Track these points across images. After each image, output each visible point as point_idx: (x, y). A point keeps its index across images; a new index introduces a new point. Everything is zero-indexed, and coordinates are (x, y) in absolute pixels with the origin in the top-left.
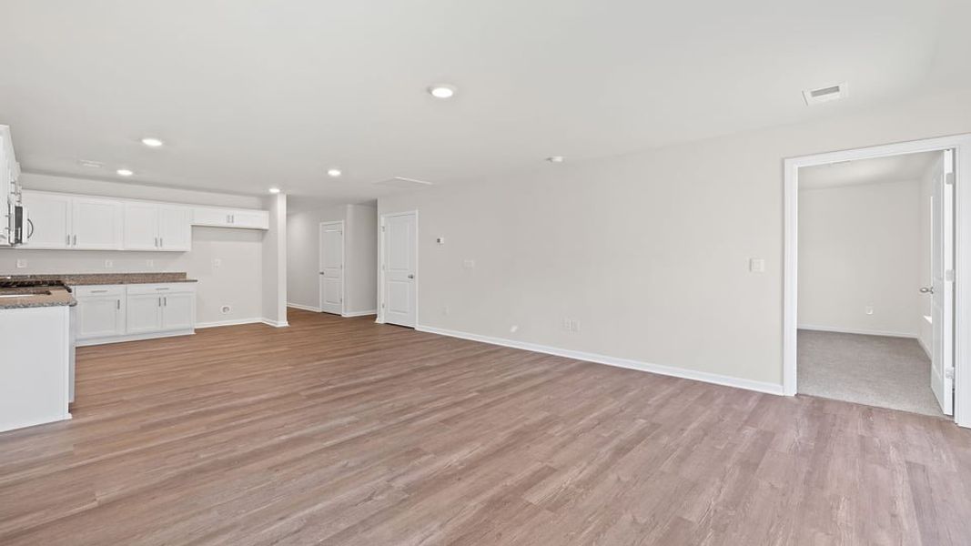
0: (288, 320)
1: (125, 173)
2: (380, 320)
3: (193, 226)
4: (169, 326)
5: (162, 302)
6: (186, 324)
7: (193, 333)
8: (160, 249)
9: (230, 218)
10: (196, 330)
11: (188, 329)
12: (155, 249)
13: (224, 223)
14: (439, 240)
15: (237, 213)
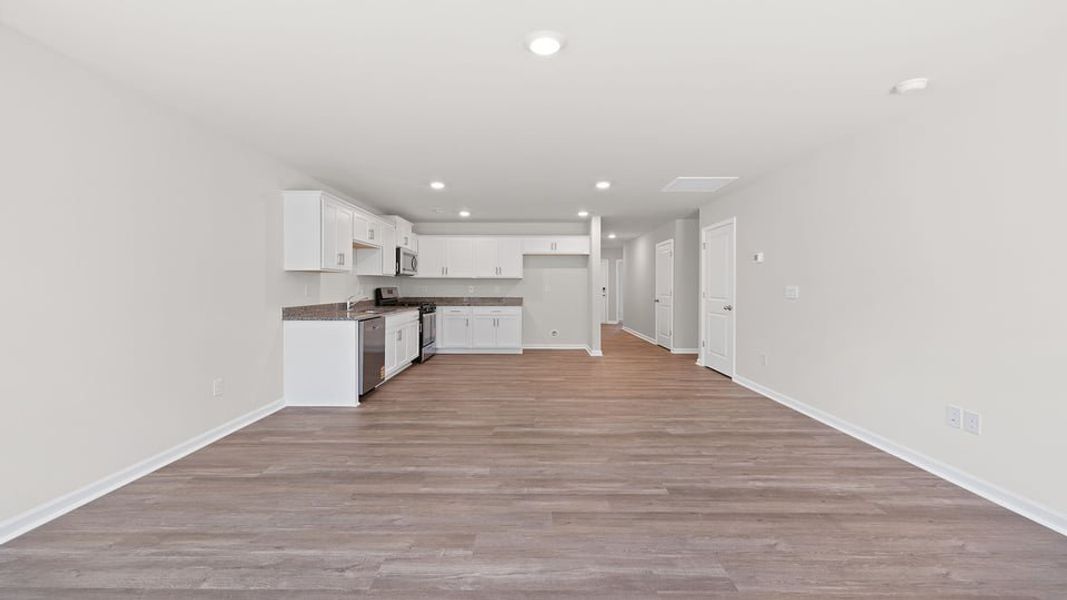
0: (602, 349)
1: (464, 214)
2: (701, 362)
3: (524, 255)
4: (502, 344)
5: (496, 323)
6: (514, 344)
7: (521, 352)
8: (499, 276)
9: (554, 246)
10: (524, 350)
11: (518, 349)
12: (496, 276)
13: (547, 250)
14: (756, 258)
15: (559, 240)
